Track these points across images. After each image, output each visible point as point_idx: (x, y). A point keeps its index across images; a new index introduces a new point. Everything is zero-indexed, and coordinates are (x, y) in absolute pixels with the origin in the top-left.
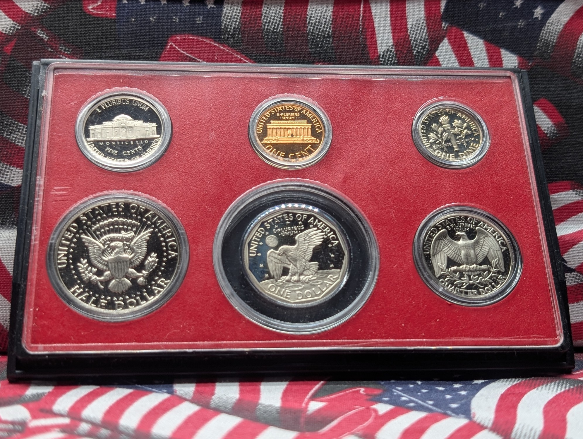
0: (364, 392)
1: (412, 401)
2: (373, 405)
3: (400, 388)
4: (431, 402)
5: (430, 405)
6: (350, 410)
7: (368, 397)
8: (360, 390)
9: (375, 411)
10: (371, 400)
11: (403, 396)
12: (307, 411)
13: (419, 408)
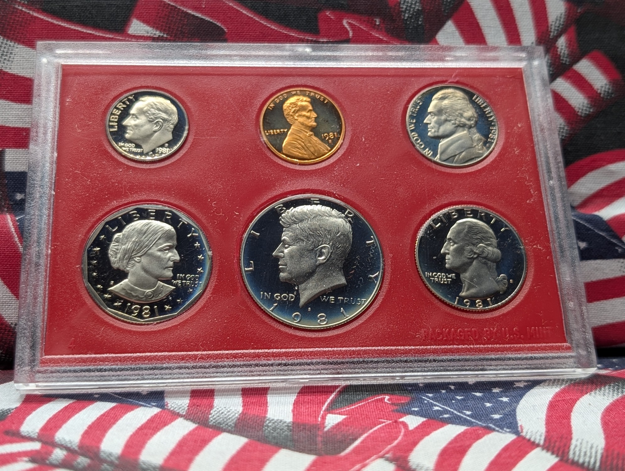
0: (389, 400)
1: (446, 412)
2: (401, 417)
3: (430, 395)
4: (468, 413)
5: (468, 416)
6: (375, 425)
7: (395, 408)
8: (384, 398)
9: (405, 425)
10: (398, 411)
11: (436, 405)
12: (324, 427)
13: (456, 420)
